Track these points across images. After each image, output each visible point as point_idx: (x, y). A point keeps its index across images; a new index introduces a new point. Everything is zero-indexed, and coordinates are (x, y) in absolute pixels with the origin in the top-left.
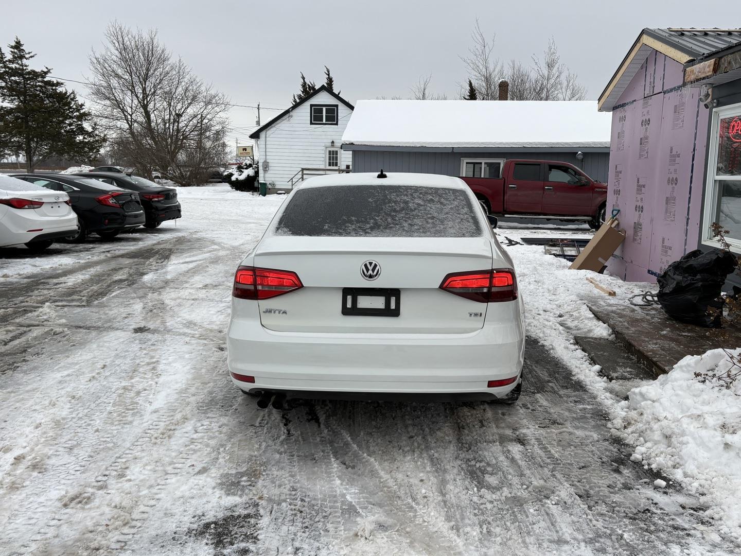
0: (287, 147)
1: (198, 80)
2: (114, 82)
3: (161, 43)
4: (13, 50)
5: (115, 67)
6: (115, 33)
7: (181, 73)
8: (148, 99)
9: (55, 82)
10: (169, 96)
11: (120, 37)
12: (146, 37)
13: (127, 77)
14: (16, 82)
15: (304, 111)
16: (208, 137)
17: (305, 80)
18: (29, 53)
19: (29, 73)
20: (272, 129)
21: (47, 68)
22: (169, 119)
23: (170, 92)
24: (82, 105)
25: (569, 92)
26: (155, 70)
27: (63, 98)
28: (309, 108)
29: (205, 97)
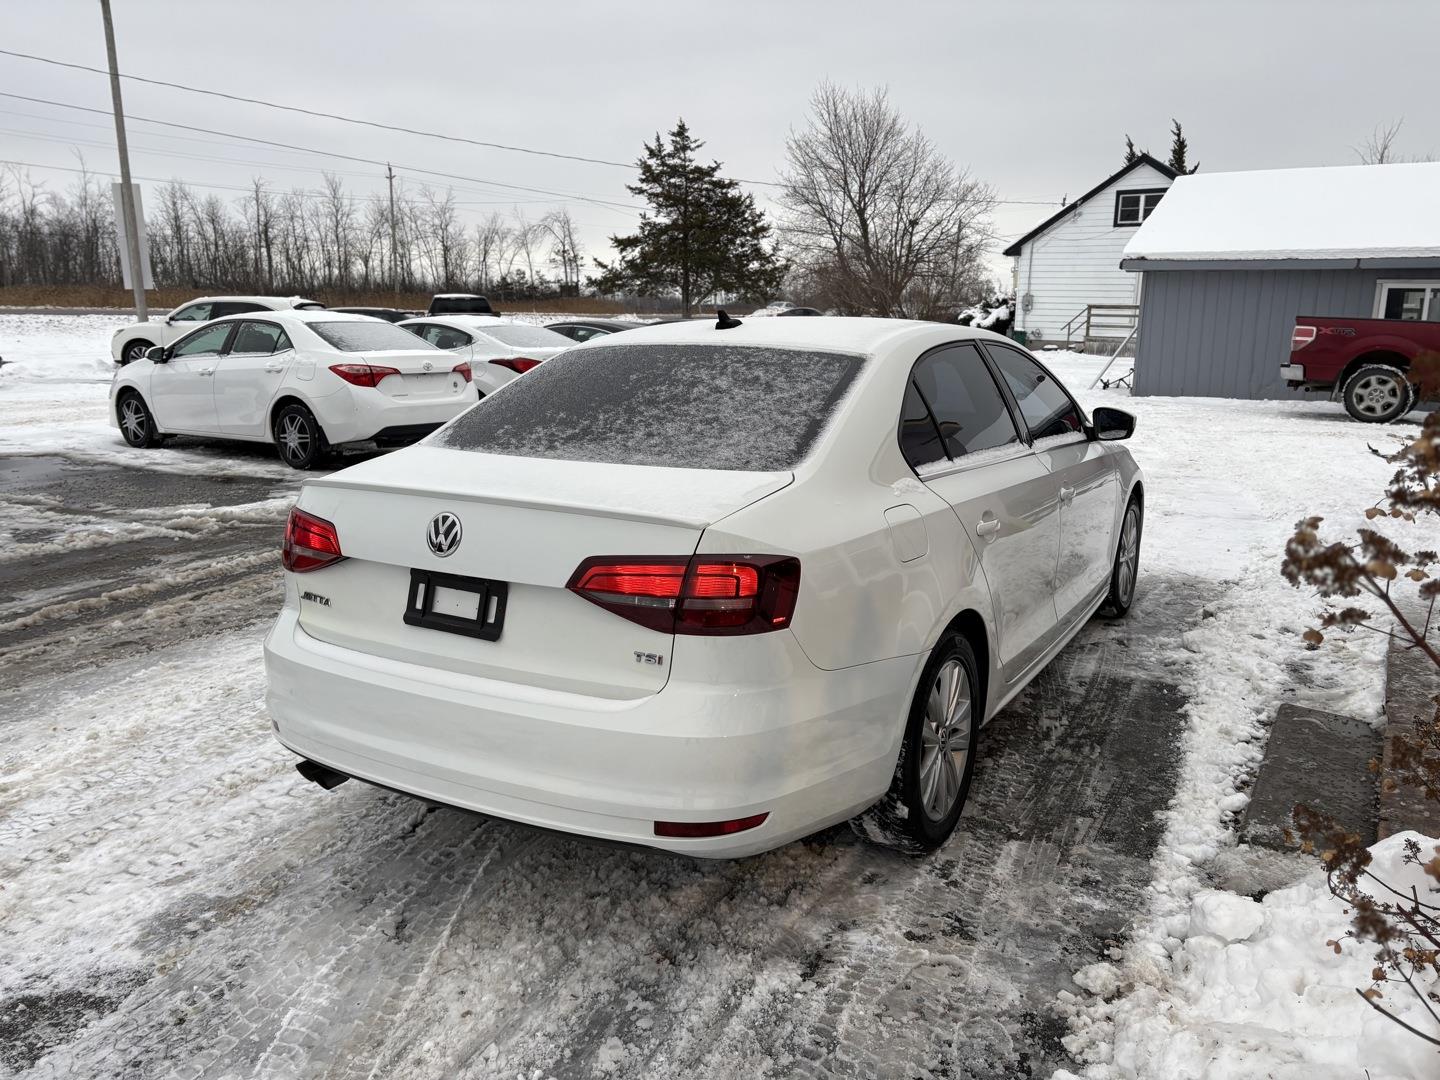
1: (946, 162)
2: (819, 175)
3: (892, 107)
4: (674, 138)
5: (820, 151)
6: (825, 98)
7: (920, 154)
8: (867, 200)
9: (727, 182)
10: (900, 194)
11: (831, 104)
12: (870, 101)
13: (837, 166)
14: (675, 185)
15: (1107, 202)
18: (695, 141)
19: (693, 171)
20: (1043, 239)
21: (716, 162)
23: (901, 187)
24: (760, 215)
26: (880, 152)
27: (735, 206)
28: (1114, 197)
29: (956, 191)
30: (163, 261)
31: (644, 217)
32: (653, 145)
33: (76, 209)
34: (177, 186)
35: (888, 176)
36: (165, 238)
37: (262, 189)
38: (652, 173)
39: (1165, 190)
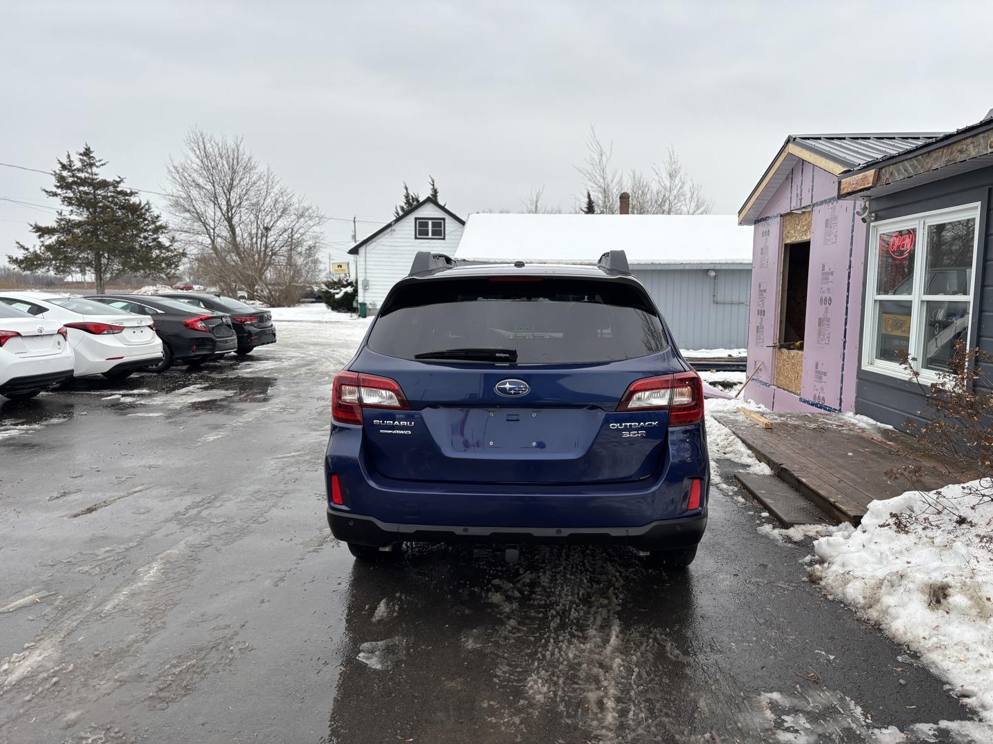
0: (389, 264)
1: (289, 191)
2: (194, 193)
3: (246, 152)
4: (81, 157)
5: (195, 175)
7: (270, 183)
8: (233, 211)
9: (129, 191)
11: (201, 143)
12: (231, 143)
13: (209, 187)
14: (85, 192)
15: (409, 223)
16: (300, 253)
17: (408, 191)
18: (100, 161)
19: (99, 183)
20: (372, 244)
21: (119, 177)
22: (257, 234)
23: (257, 204)
24: (158, 217)
25: (693, 204)
26: (241, 180)
27: (135, 209)
28: (414, 221)
29: (297, 210)
31: (61, 214)
32: (65, 161)
35: (248, 196)
38: (65, 182)
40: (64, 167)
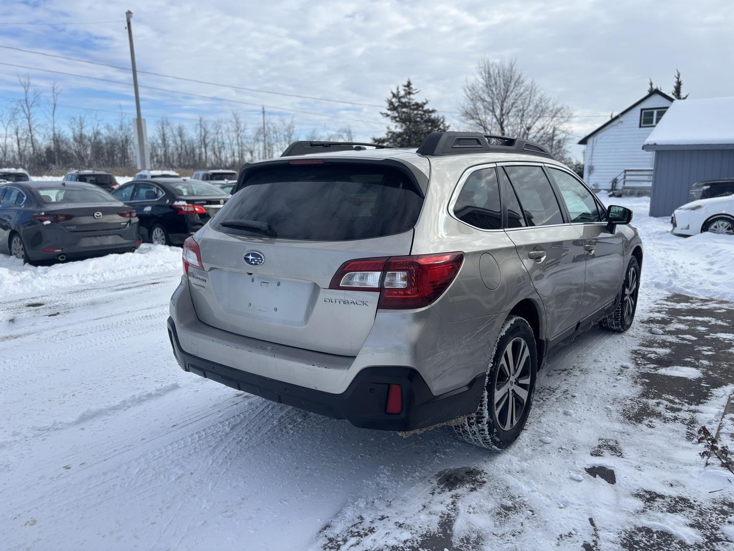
1: (547, 97)
2: (479, 105)
3: (518, 69)
4: (405, 88)
5: (480, 92)
6: (484, 65)
7: (533, 93)
8: (504, 117)
9: (431, 109)
10: (522, 114)
11: (486, 68)
12: (507, 66)
13: (488, 99)
14: (405, 112)
15: (636, 114)
18: (415, 90)
19: (413, 105)
20: (600, 135)
21: (426, 100)
23: (523, 110)
26: (512, 92)
27: (434, 122)
28: (639, 112)
29: (551, 111)
30: (157, 155)
31: (388, 128)
32: (395, 92)
33: (118, 131)
34: (165, 119)
35: (516, 104)
36: (158, 144)
37: (203, 119)
38: (394, 106)
39: (667, 108)
40: (394, 96)
